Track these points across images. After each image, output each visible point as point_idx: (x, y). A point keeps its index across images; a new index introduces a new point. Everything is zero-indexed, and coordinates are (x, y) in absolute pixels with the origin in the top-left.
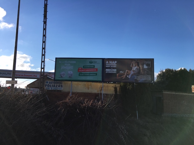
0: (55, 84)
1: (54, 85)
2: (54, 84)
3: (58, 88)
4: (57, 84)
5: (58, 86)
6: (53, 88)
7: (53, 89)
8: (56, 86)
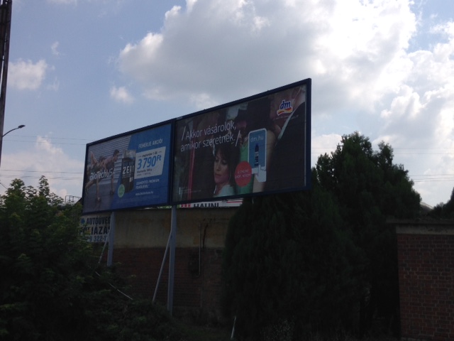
0: (98, 225)
1: (96, 228)
2: (95, 225)
3: (103, 235)
4: (101, 225)
5: (102, 231)
6: (93, 236)
7: (93, 241)
8: (99, 230)
